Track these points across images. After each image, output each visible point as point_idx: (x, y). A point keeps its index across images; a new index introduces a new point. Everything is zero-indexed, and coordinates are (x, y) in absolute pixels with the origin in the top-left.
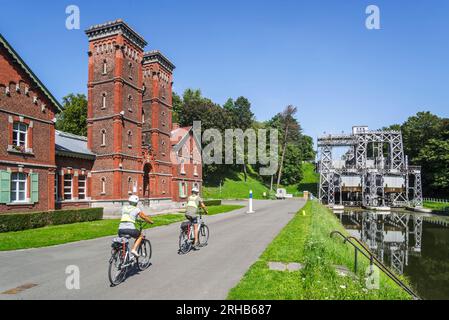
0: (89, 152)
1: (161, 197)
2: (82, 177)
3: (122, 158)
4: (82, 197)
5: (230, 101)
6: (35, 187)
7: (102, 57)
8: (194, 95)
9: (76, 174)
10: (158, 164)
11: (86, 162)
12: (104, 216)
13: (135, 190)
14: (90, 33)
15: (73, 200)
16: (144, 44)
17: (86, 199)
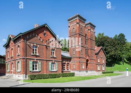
0: (70, 56)
1: (92, 70)
2: (68, 64)
3: (80, 58)
4: (68, 69)
5: (116, 35)
6: (57, 66)
7: (73, 27)
8: (101, 35)
9: (67, 63)
10: (91, 59)
11: (69, 59)
12: (75, 75)
13: (84, 67)
14: (69, 20)
15: (66, 70)
16: (85, 20)
17: (69, 70)
